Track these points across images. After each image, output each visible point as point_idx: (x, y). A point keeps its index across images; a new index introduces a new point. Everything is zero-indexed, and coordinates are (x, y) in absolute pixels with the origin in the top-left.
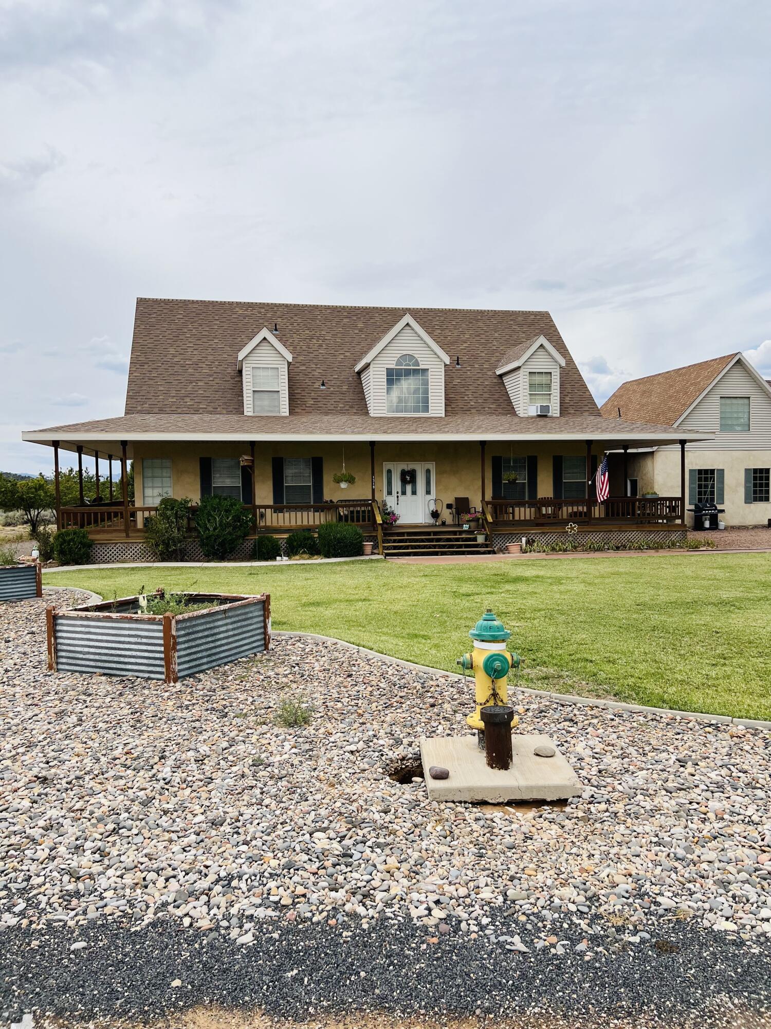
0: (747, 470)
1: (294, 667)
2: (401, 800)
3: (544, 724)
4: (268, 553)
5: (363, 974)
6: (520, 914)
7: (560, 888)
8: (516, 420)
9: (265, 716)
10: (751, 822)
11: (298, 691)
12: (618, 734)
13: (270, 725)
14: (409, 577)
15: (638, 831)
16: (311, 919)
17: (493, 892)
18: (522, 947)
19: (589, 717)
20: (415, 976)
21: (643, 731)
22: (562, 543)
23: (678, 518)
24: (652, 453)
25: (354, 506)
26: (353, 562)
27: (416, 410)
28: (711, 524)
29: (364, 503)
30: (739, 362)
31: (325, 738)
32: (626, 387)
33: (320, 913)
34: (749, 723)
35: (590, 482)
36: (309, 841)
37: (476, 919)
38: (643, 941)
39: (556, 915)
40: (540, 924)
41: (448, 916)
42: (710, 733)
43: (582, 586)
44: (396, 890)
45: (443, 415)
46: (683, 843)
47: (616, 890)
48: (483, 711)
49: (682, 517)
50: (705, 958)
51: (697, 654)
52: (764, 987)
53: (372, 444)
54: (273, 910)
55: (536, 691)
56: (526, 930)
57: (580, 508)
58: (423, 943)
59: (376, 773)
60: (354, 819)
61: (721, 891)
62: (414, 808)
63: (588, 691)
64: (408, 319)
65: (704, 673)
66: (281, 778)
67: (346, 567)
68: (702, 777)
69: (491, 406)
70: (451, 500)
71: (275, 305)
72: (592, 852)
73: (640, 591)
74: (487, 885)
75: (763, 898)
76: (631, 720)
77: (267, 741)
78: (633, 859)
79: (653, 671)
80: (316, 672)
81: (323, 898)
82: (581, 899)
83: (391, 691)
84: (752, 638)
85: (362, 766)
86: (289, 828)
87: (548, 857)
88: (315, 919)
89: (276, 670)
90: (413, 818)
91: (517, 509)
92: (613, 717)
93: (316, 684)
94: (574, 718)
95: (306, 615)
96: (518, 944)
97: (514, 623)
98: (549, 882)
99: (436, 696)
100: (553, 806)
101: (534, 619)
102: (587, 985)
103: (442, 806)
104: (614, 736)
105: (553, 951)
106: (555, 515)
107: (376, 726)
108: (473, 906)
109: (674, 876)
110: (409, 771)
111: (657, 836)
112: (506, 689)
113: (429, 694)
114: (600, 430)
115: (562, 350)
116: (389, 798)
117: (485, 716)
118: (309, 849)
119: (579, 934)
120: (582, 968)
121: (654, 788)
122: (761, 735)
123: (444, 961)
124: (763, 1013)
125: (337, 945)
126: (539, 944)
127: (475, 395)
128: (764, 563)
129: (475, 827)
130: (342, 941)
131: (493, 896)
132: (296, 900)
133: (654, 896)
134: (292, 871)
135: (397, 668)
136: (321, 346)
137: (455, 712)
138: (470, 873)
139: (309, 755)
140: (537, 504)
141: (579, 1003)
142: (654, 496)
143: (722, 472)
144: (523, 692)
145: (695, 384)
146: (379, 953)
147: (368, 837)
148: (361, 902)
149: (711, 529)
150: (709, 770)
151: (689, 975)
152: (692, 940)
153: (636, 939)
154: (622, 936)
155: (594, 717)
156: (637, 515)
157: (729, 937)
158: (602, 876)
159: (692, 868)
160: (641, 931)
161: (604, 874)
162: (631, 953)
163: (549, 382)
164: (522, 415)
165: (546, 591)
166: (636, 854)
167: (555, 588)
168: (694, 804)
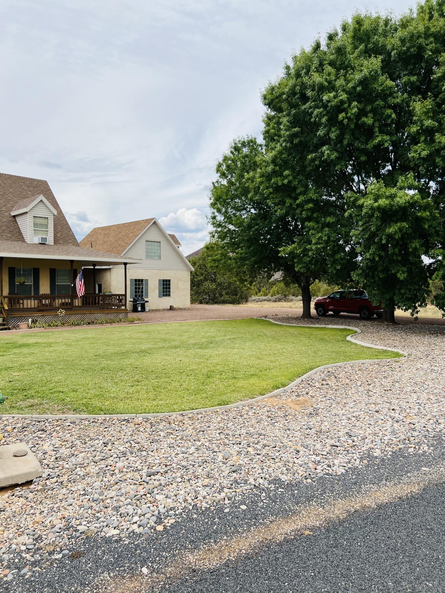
0: (159, 280)
3: (24, 435)
7: (18, 538)
8: (25, 245)
10: (137, 470)
12: (71, 434)
15: (74, 490)
19: (55, 426)
21: (86, 430)
22: (55, 322)
23: (123, 305)
24: (110, 269)
28: (141, 309)
30: (155, 223)
32: (95, 232)
34: (144, 416)
35: (72, 285)
38: (64, 556)
39: (12, 555)
42: (123, 425)
43: (64, 347)
46: (98, 491)
47: (54, 530)
49: (125, 305)
50: (98, 555)
51: (124, 381)
52: (127, 561)
55: (24, 415)
57: (67, 300)
61: (115, 513)
63: (58, 410)
65: (126, 391)
68: (115, 450)
69: (7, 235)
72: (43, 510)
73: (98, 348)
75: (136, 511)
76: (81, 424)
78: (68, 508)
79: (98, 393)
82: (31, 540)
84: (153, 369)
87: (14, 520)
91: (25, 301)
92: (70, 424)
94: (44, 429)
97: (16, 374)
98: (11, 536)
100: (23, 487)
101: (30, 370)
104: (69, 435)
105: (5, 579)
106: (51, 305)
109: (90, 511)
111: (84, 490)
114: (78, 254)
115: (55, 205)
119: (25, 563)
120: (22, 584)
121: (87, 462)
122: (150, 421)
124: (125, 576)
128: (165, 328)
133: (76, 526)
140: (39, 298)
142: (110, 294)
143: (147, 280)
144: (14, 417)
145: (133, 232)
149: (141, 311)
150: (120, 445)
151: (87, 568)
152: (93, 546)
153: (60, 556)
154: (52, 557)
155: (57, 426)
156: (100, 304)
157: (114, 539)
158: (46, 523)
159: (101, 504)
160: (64, 550)
161: (48, 522)
162: (56, 565)
163: (47, 223)
164: (29, 242)
165: (40, 352)
166: (70, 504)
167: (46, 349)
168: (109, 466)
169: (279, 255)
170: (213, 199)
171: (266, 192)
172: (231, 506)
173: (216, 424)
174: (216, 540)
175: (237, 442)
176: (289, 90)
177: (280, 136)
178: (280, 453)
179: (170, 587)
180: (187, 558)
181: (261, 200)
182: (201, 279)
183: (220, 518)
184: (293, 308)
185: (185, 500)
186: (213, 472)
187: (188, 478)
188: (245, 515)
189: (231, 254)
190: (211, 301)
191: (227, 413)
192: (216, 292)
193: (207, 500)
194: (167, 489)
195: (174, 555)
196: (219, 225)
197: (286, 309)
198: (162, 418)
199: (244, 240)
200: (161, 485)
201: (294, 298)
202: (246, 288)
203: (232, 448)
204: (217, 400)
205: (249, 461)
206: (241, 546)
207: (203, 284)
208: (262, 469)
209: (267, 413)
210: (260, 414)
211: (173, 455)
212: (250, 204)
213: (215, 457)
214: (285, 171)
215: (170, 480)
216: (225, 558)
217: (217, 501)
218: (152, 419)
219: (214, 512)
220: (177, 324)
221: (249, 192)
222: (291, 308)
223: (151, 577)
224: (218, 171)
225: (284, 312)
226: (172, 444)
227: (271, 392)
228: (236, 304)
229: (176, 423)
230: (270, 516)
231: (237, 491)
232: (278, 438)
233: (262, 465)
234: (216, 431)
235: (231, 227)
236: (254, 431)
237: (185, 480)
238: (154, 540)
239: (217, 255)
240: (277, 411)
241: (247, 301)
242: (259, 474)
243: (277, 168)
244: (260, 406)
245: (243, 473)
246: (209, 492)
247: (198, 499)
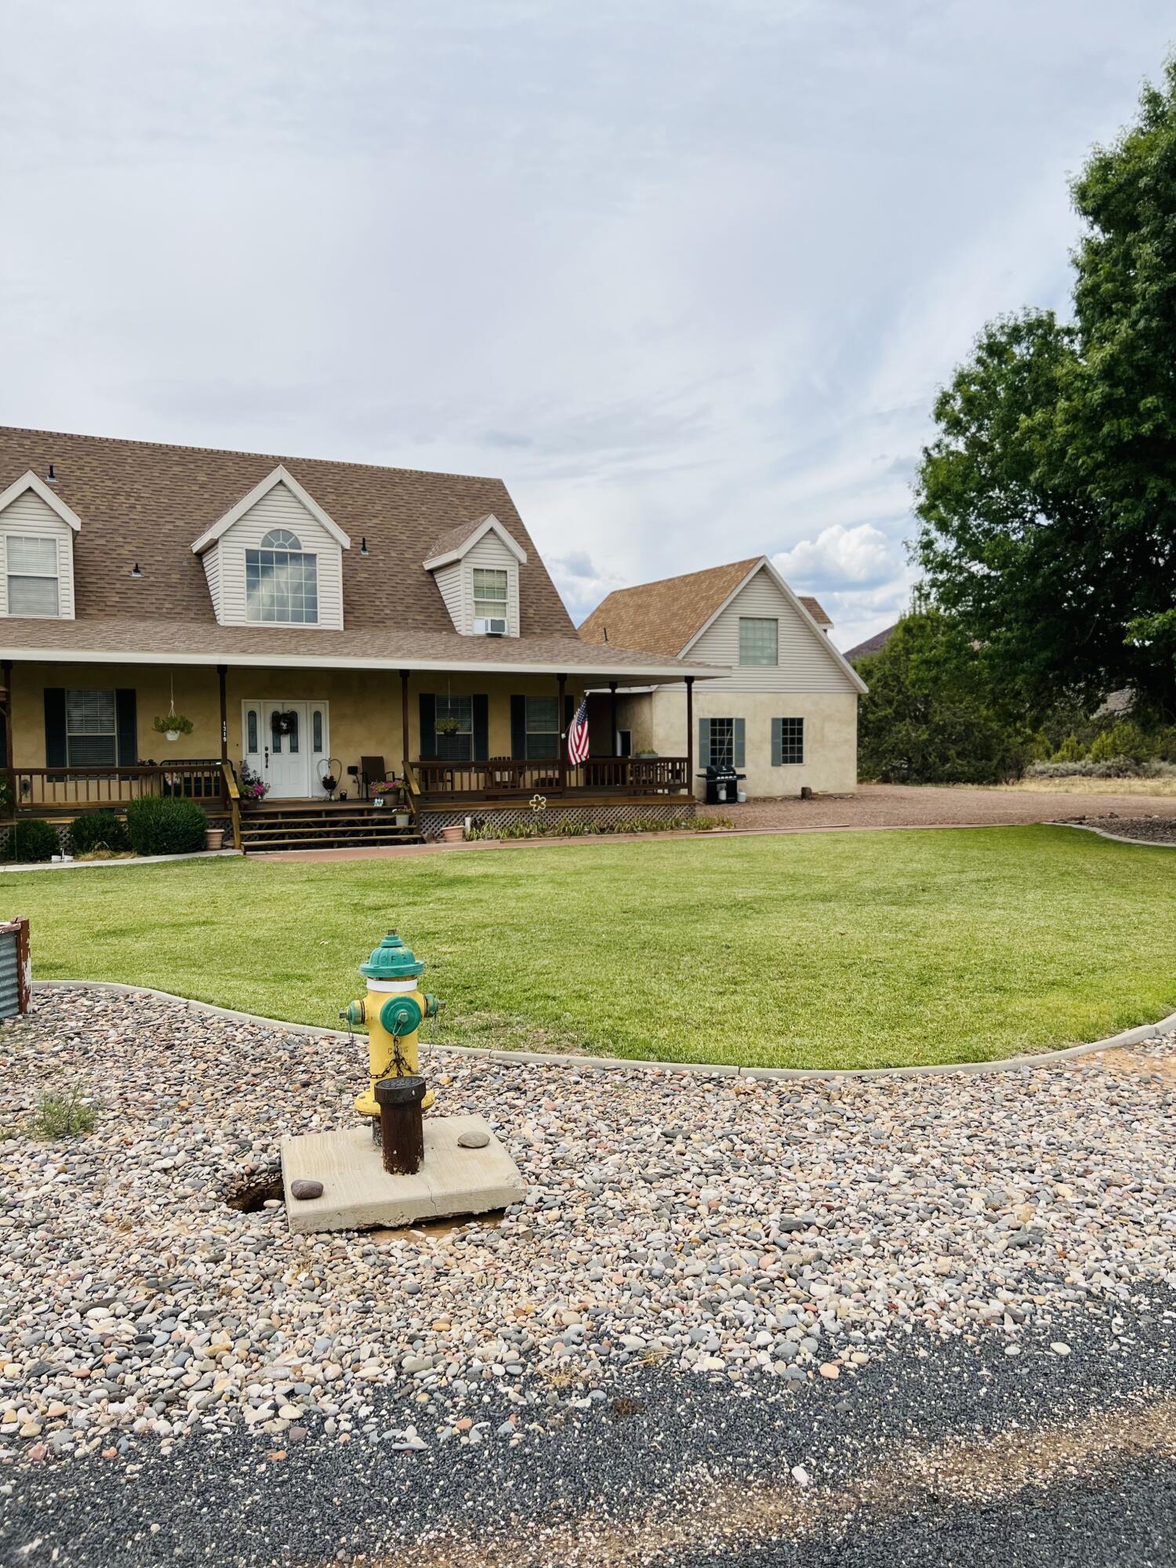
0: (774, 721)
1: (72, 1039)
2: (242, 1239)
3: (478, 1098)
4: (36, 850)
5: (155, 1528)
6: (419, 1391)
7: (484, 1344)
8: (455, 640)
9: (12, 1124)
10: (755, 1213)
11: (76, 1078)
12: (583, 1103)
13: (21, 1138)
14: (283, 883)
15: (602, 1243)
16: (71, 1453)
17: (381, 1365)
18: (417, 1443)
19: (544, 1082)
20: (243, 1516)
21: (619, 1096)
22: (525, 825)
23: (683, 786)
24: (650, 694)
25: (191, 770)
26: (189, 862)
27: (297, 617)
28: (728, 796)
29: (208, 765)
30: (764, 570)
31: (118, 1152)
32: (615, 600)
33: (89, 1441)
34: (760, 1073)
35: (561, 736)
36: (78, 1326)
37: (350, 1411)
38: (595, 1404)
39: (474, 1386)
40: (448, 1403)
41: (306, 1413)
42: (709, 1091)
43: (548, 888)
44: (224, 1384)
45: (341, 628)
46: (663, 1254)
47: (564, 1335)
48: (379, 1087)
49: (689, 786)
50: (679, 1415)
51: (700, 979)
52: (753, 1444)
53: (222, 669)
54: (5, 1448)
55: (471, 1049)
56: (426, 1414)
57: (550, 773)
58: (260, 1462)
59: (204, 1199)
60: (160, 1279)
61: (708, 1315)
62: (264, 1249)
63: (546, 1043)
64: (280, 473)
65: (707, 1005)
66: (35, 1226)
67: (177, 870)
68: (694, 1156)
69: (417, 617)
70: (354, 760)
71: (51, 434)
72: (534, 1283)
73: (629, 893)
74: (372, 1355)
75: (761, 1317)
76: (604, 1081)
77: (13, 1167)
78: (592, 1286)
79: (639, 1007)
80: (110, 1045)
81: (95, 1416)
82: (514, 1354)
83: (237, 1067)
84: (772, 953)
85: (181, 1191)
86: (45, 1307)
87: (470, 1299)
88: (78, 1453)
89: (38, 1046)
90: (262, 1264)
91: (457, 775)
92: (579, 1079)
93: (109, 1064)
94: (521, 1086)
95: (100, 952)
96: (412, 1438)
97: (445, 949)
98: (467, 1337)
99: (312, 1069)
100: (484, 1221)
101: (476, 940)
102: (510, 1483)
103: (310, 1241)
104: (578, 1106)
105: (464, 1440)
106: (514, 783)
107: (209, 1124)
108: (347, 1391)
109: (646, 1302)
110: (262, 1190)
111: (627, 1247)
112: (415, 1049)
113: (302, 1068)
114: (576, 659)
115: (522, 539)
116: (223, 1237)
117: (382, 1096)
118: (78, 1338)
119: (506, 1408)
120: (504, 1459)
121: (629, 1178)
122: (776, 1089)
123: (292, 1485)
124: (751, 1482)
125: (116, 1488)
126: (444, 1434)
127: (393, 599)
128: (793, 847)
129: (361, 1266)
130: (123, 1481)
131: (380, 1370)
132: (48, 1426)
133: (616, 1335)
134: (44, 1378)
135: (252, 1029)
136: (133, 507)
137: (341, 1091)
138: (347, 1341)
139: (90, 1182)
140: (488, 767)
141: (496, 1513)
142: (651, 756)
143: (742, 722)
144: (450, 1052)
145: (707, 598)
146: (186, 1490)
147: (183, 1306)
148: (163, 1412)
149: (728, 801)
150: (705, 1144)
151: (655, 1444)
152: (663, 1391)
153: (586, 1403)
154: (567, 1401)
155: (550, 1081)
156: (628, 783)
157: (712, 1380)
158: (545, 1317)
159: (671, 1286)
160: (594, 1389)
161: (548, 1314)
162: (577, 1425)
163: (503, 585)
164: (463, 633)
165: (496, 898)
166: (597, 1277)
167: (510, 891)
168: (682, 1195)
169: (1124, 641)
170: (924, 493)
171: (1083, 463)
172: (1022, 1339)
173: (957, 1112)
174: (989, 1428)
175: (1023, 1166)
176: (1161, 160)
177: (1130, 299)
178: (1157, 1208)
179: (871, 1531)
180: (912, 1463)
181: (1068, 486)
182: (886, 717)
183: (993, 1368)
184: (1165, 795)
185: (891, 1308)
186: (959, 1239)
187: (892, 1249)
188: (1068, 1372)
189: (976, 645)
190: (915, 776)
191: (987, 1085)
192: (931, 749)
193: (953, 1315)
194: (838, 1271)
195: (875, 1449)
196: (944, 565)
197: (1142, 798)
198: (807, 1084)
199: (1017, 603)
200: (820, 1257)
201: (1164, 765)
202: (1020, 739)
203: (1009, 1179)
204: (955, 1046)
205: (1065, 1221)
206: (1065, 1455)
207: (893, 729)
208: (1107, 1249)
209: (1106, 1094)
210: (1085, 1093)
211: (845, 1183)
212: (1033, 502)
213: (962, 1200)
214: (1143, 398)
215: (843, 1249)
216: (1020, 1481)
217: (981, 1322)
218: (780, 1083)
219: (977, 1349)
220: (824, 838)
221: (1032, 467)
222: (1158, 795)
223: (819, 1497)
224: (939, 416)
225: (1136, 808)
226: (841, 1153)
227: (1113, 1034)
228: (989, 783)
229: (845, 1100)
230: (1145, 1383)
231: (1038, 1300)
232: (1145, 1166)
233: (1104, 1236)
234: (958, 1131)
235: (978, 568)
236: (1071, 1139)
237: (886, 1253)
238: (817, 1400)
239: (935, 648)
240: (1135, 1088)
241: (1020, 776)
242: (1097, 1260)
243: (1120, 391)
244: (1084, 1072)
245: (1048, 1252)
246: (957, 1294)
247: (926, 1307)
